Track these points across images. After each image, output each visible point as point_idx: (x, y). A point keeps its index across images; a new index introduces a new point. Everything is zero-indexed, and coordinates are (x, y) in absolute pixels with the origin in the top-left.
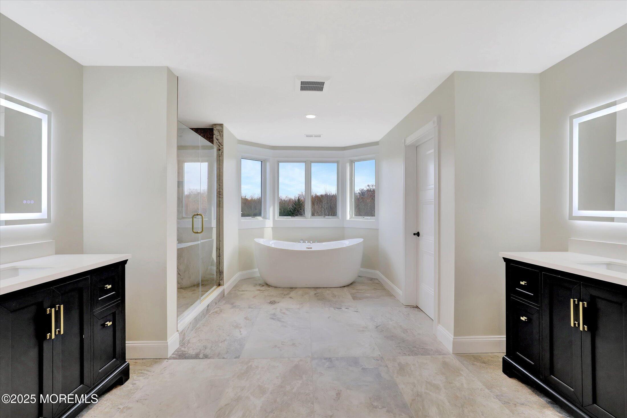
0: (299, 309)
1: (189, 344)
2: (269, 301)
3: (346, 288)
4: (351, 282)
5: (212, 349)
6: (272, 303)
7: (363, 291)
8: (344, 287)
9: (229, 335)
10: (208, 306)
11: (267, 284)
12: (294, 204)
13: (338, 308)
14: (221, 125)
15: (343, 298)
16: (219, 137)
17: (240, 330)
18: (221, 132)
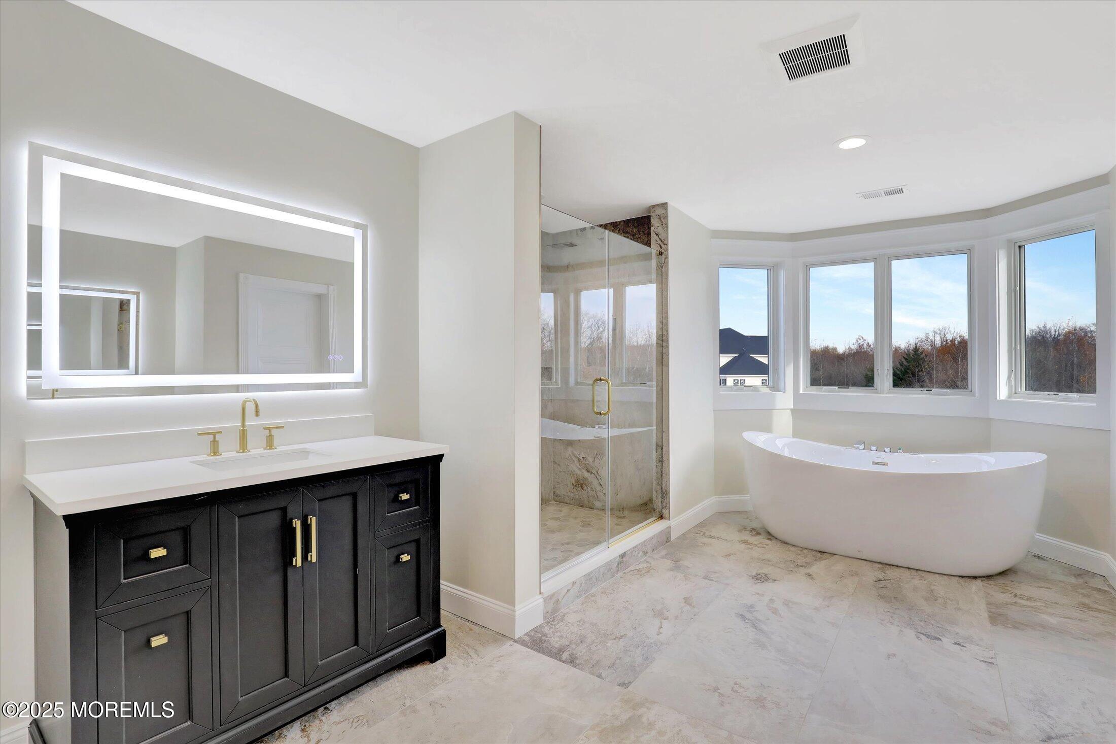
0: (816, 609)
1: (561, 624)
2: (754, 574)
3: (979, 582)
4: (1001, 569)
5: (591, 649)
6: (760, 578)
7: (1038, 604)
8: (975, 578)
9: (635, 628)
10: (623, 556)
11: (769, 533)
12: (903, 360)
13: (928, 636)
14: (664, 206)
15: (960, 609)
16: (660, 230)
17: (661, 623)
18: (664, 219)
